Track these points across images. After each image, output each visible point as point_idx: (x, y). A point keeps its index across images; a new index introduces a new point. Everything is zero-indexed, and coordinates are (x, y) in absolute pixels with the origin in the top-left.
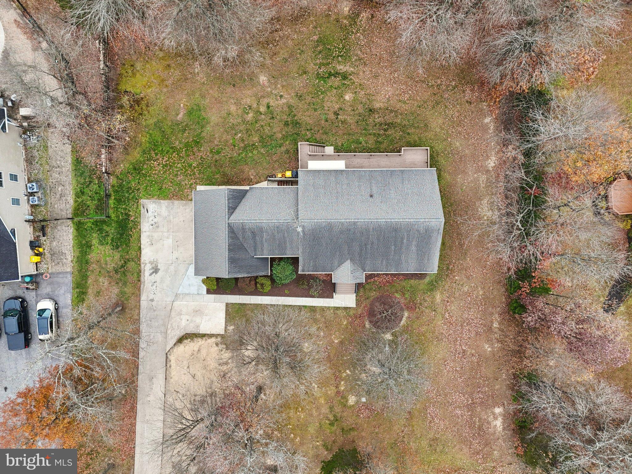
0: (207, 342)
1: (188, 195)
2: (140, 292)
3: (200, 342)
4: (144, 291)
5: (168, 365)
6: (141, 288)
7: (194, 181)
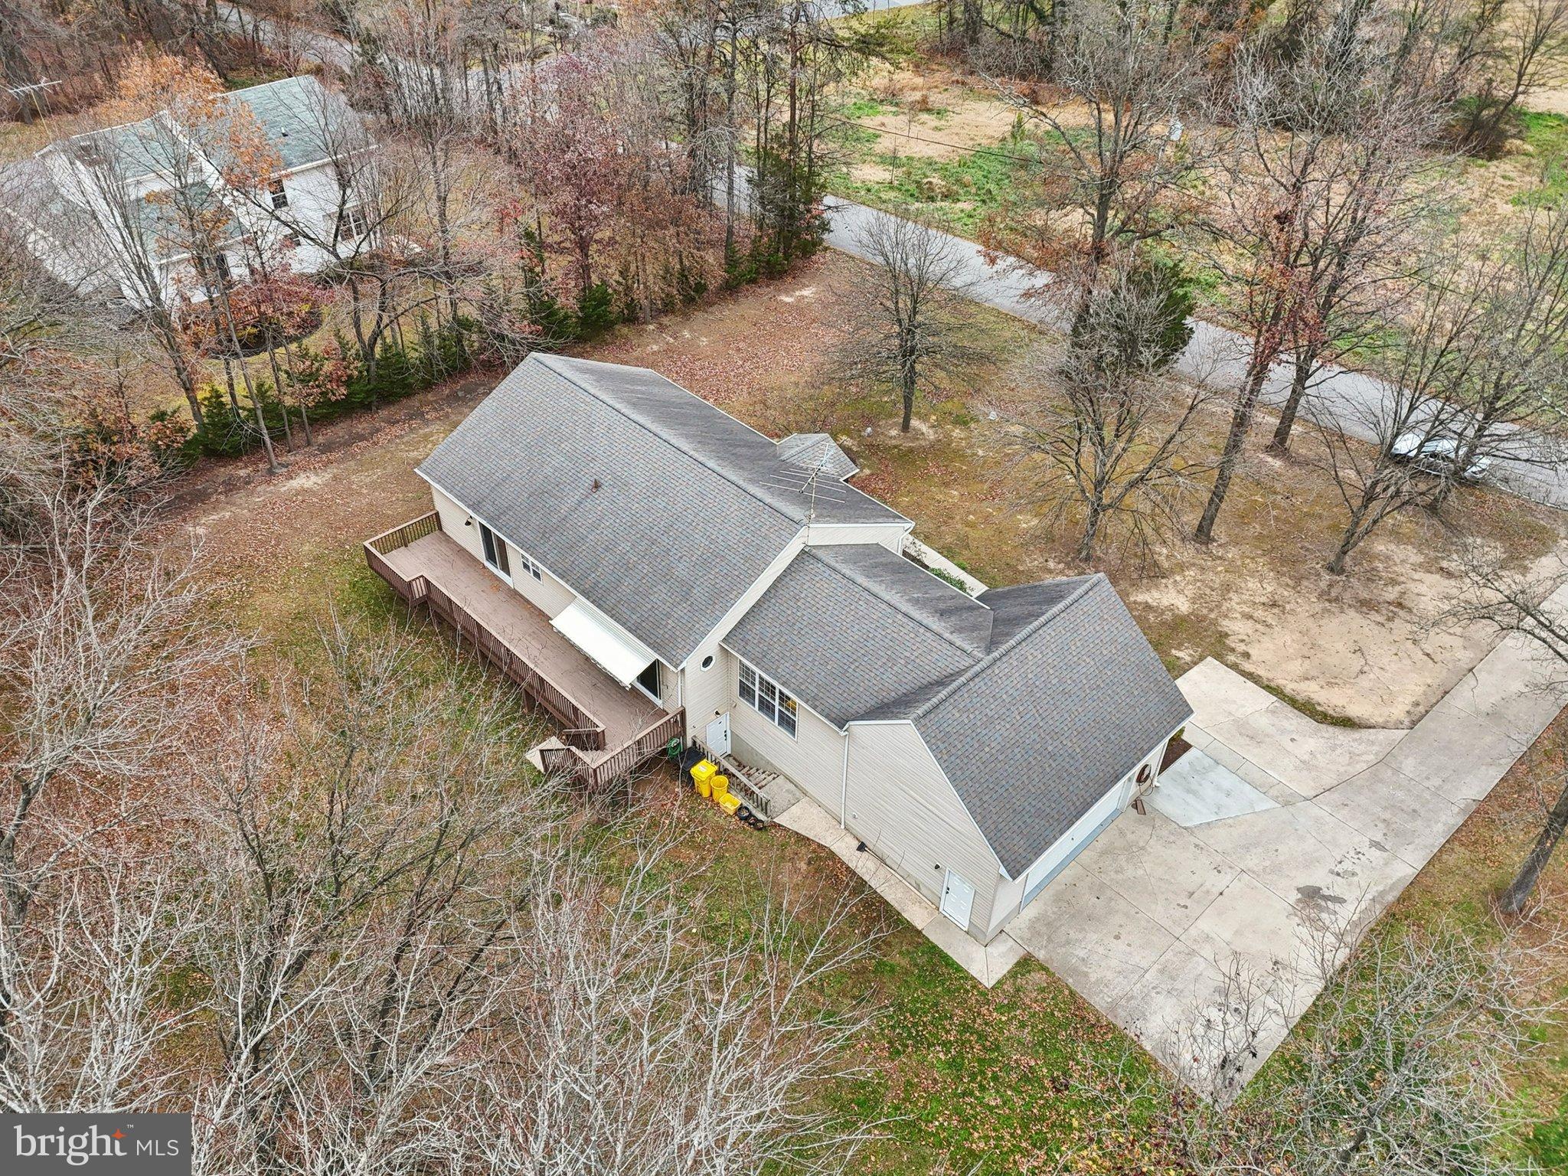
0: (1270, 676)
1: (1042, 990)
2: (1407, 890)
3: (1289, 688)
4: (1390, 882)
5: (1421, 709)
6: (1396, 894)
7: (984, 1010)
